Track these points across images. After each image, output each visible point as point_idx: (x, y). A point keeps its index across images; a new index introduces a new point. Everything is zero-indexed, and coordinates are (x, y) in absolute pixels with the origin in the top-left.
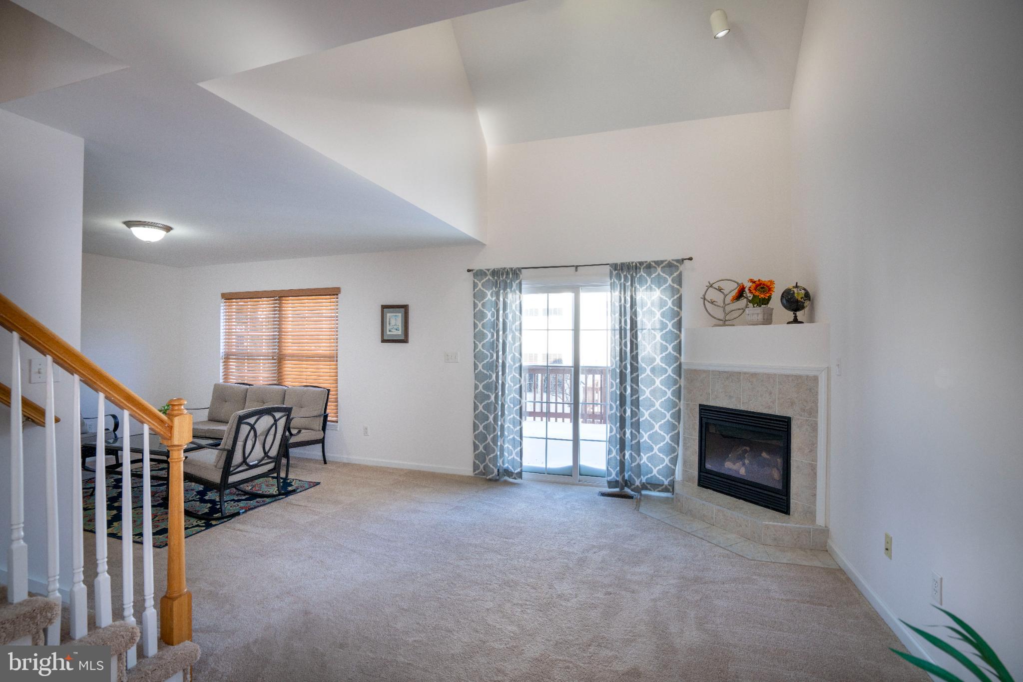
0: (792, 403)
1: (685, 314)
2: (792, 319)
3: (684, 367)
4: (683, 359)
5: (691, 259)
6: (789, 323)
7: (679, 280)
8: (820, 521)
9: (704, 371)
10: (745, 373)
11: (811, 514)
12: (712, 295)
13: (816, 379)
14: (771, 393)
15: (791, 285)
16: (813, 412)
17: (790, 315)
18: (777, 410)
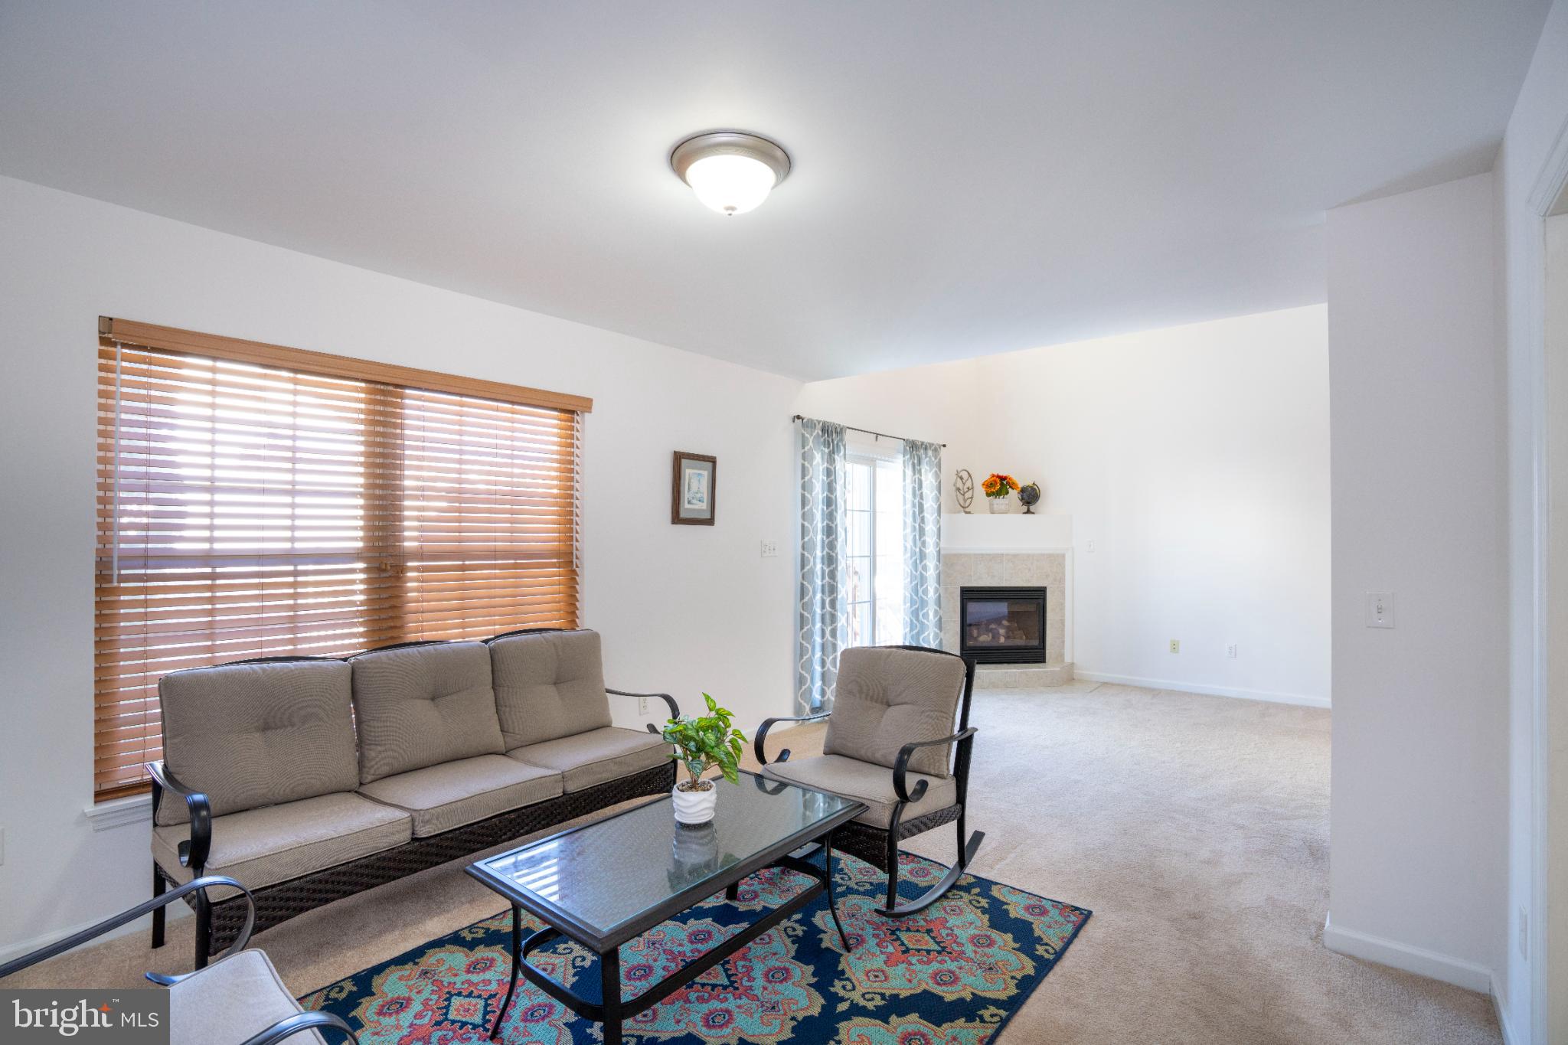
0: (1047, 576)
1: (942, 499)
2: (1026, 510)
3: (942, 552)
4: (942, 545)
5: (944, 446)
6: (1024, 513)
7: (939, 465)
8: (1068, 659)
9: (966, 555)
10: (1007, 555)
11: (1061, 656)
12: (960, 484)
13: (1063, 556)
14: (1030, 570)
15: (1030, 483)
16: (1062, 580)
17: (1025, 508)
18: (1035, 583)
